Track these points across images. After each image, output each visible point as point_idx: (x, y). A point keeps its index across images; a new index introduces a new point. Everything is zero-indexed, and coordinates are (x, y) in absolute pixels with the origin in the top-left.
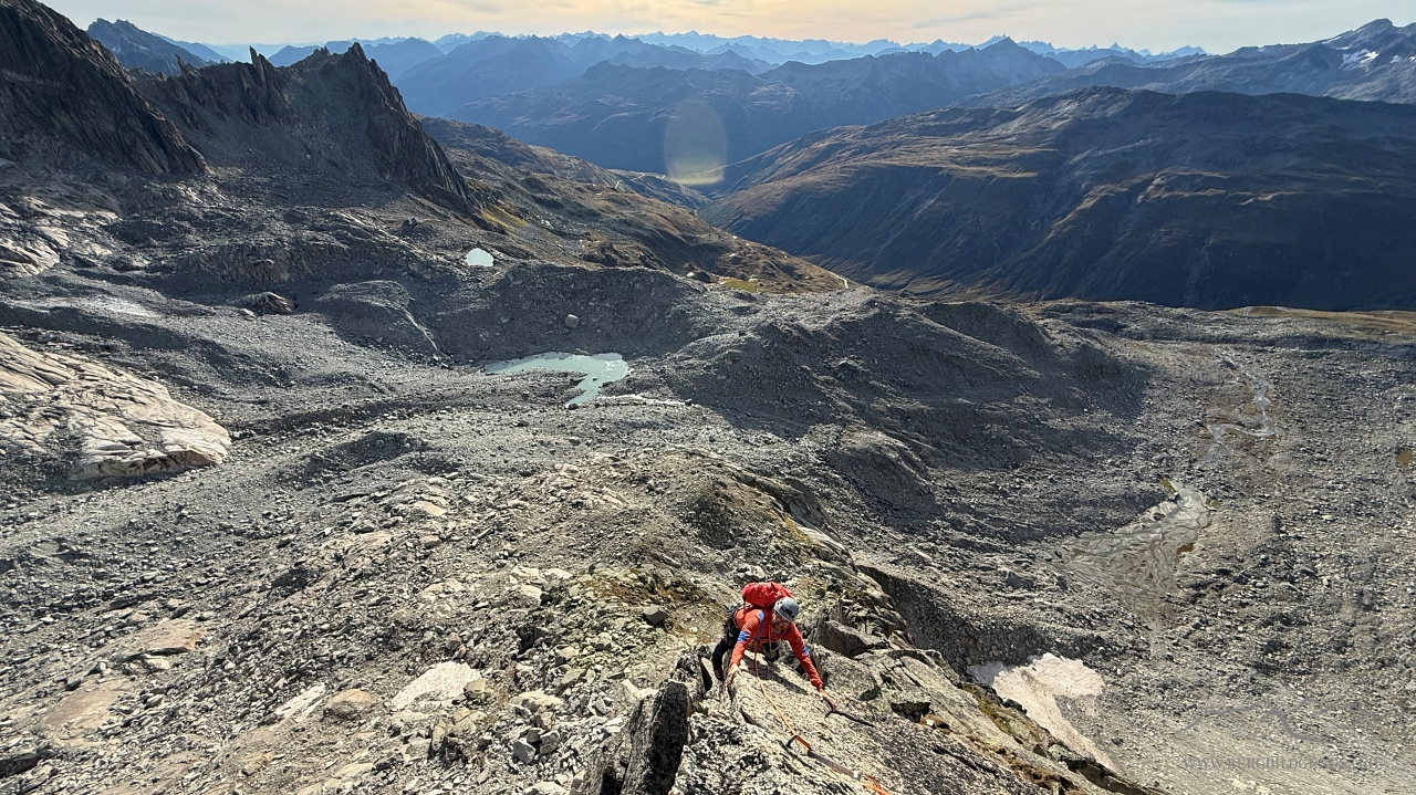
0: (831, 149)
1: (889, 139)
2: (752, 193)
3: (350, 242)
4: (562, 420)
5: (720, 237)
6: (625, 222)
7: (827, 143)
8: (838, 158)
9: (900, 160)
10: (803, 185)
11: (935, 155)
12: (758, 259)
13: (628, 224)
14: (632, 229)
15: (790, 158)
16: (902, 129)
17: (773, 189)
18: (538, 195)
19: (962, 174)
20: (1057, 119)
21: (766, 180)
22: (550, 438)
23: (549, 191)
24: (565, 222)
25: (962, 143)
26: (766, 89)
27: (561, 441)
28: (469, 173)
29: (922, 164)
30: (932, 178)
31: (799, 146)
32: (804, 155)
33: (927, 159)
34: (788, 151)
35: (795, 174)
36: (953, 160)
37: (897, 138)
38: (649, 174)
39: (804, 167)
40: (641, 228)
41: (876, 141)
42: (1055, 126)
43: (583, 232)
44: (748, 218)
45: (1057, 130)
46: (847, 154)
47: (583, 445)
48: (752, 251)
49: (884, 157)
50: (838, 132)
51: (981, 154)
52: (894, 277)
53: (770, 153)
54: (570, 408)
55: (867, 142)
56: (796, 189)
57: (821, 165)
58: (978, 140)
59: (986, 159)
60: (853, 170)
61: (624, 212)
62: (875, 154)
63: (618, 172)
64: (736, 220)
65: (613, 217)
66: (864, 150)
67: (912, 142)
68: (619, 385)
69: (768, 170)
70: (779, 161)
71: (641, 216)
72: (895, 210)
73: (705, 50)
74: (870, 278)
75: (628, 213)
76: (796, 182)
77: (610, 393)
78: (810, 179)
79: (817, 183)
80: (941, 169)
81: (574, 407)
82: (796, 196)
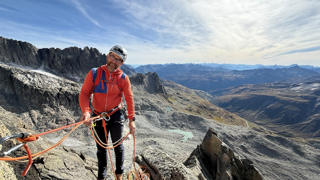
0: (244, 89)
1: (260, 88)
2: (223, 97)
3: (150, 104)
4: (180, 144)
5: (215, 107)
6: (194, 102)
7: (243, 88)
8: (246, 91)
9: (263, 93)
10: (236, 97)
11: (274, 93)
12: (223, 113)
13: (195, 103)
14: (196, 104)
15: (233, 90)
16: (264, 86)
17: (229, 97)
18: (179, 96)
19: (282, 99)
20: (313, 88)
21: (227, 94)
22: (178, 147)
23: (181, 95)
24: (183, 101)
25: (282, 91)
26: (228, 75)
27: (180, 148)
28: (167, 91)
29: (270, 95)
30: (273, 99)
31: (236, 87)
32: (237, 90)
33: (271, 94)
34: (233, 88)
35: (234, 94)
36: (279, 95)
37: (262, 88)
38: (200, 91)
39: (237, 93)
40: (197, 104)
41: (256, 88)
42: (313, 89)
43: (186, 104)
44: (222, 102)
45: (313, 90)
46: (248, 91)
47: (183, 150)
48: (222, 111)
49: (259, 92)
50: (246, 85)
51: (288, 94)
52: (262, 122)
53: (228, 88)
54: (181, 142)
55: (254, 88)
56: (235, 98)
57: (241, 92)
58: (287, 90)
59: (290, 96)
60: (250, 95)
61: (194, 100)
62: (256, 91)
63: (194, 90)
64: (219, 102)
65: (192, 101)
66: (253, 90)
67: (267, 89)
68: (191, 139)
69: (228, 92)
70: (231, 90)
71: (198, 101)
72: (262, 105)
73: (215, 67)
74: (255, 121)
75: (195, 101)
76: (235, 96)
77: (189, 140)
78: (238, 95)
79: (240, 97)
80: (276, 97)
81: (182, 142)
82: (234, 99)
